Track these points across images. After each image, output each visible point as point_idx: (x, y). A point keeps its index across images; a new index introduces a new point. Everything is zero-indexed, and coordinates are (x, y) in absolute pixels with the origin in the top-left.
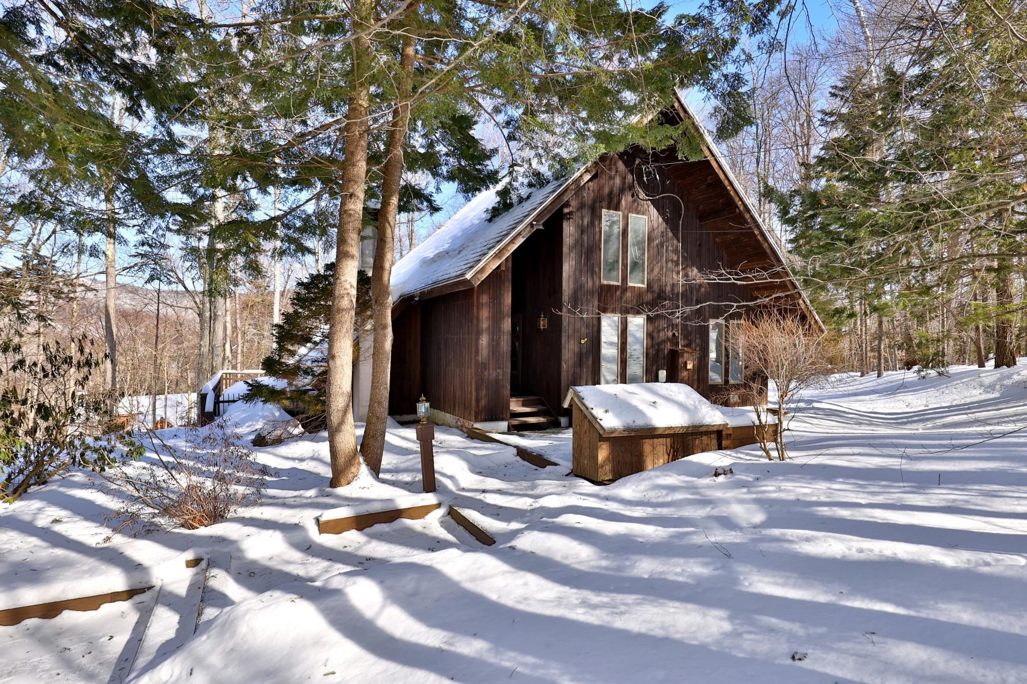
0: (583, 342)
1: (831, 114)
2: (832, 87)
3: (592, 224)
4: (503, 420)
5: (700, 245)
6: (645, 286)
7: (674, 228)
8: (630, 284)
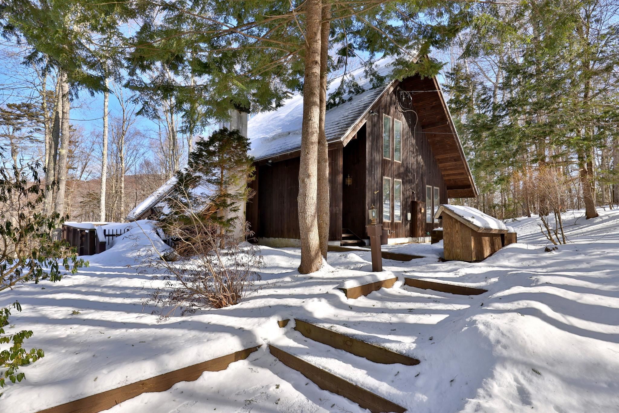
0: (375, 193)
1: (447, 86)
2: (447, 72)
3: (378, 120)
4: (339, 240)
5: (422, 142)
6: (401, 162)
7: (412, 130)
8: (395, 161)
